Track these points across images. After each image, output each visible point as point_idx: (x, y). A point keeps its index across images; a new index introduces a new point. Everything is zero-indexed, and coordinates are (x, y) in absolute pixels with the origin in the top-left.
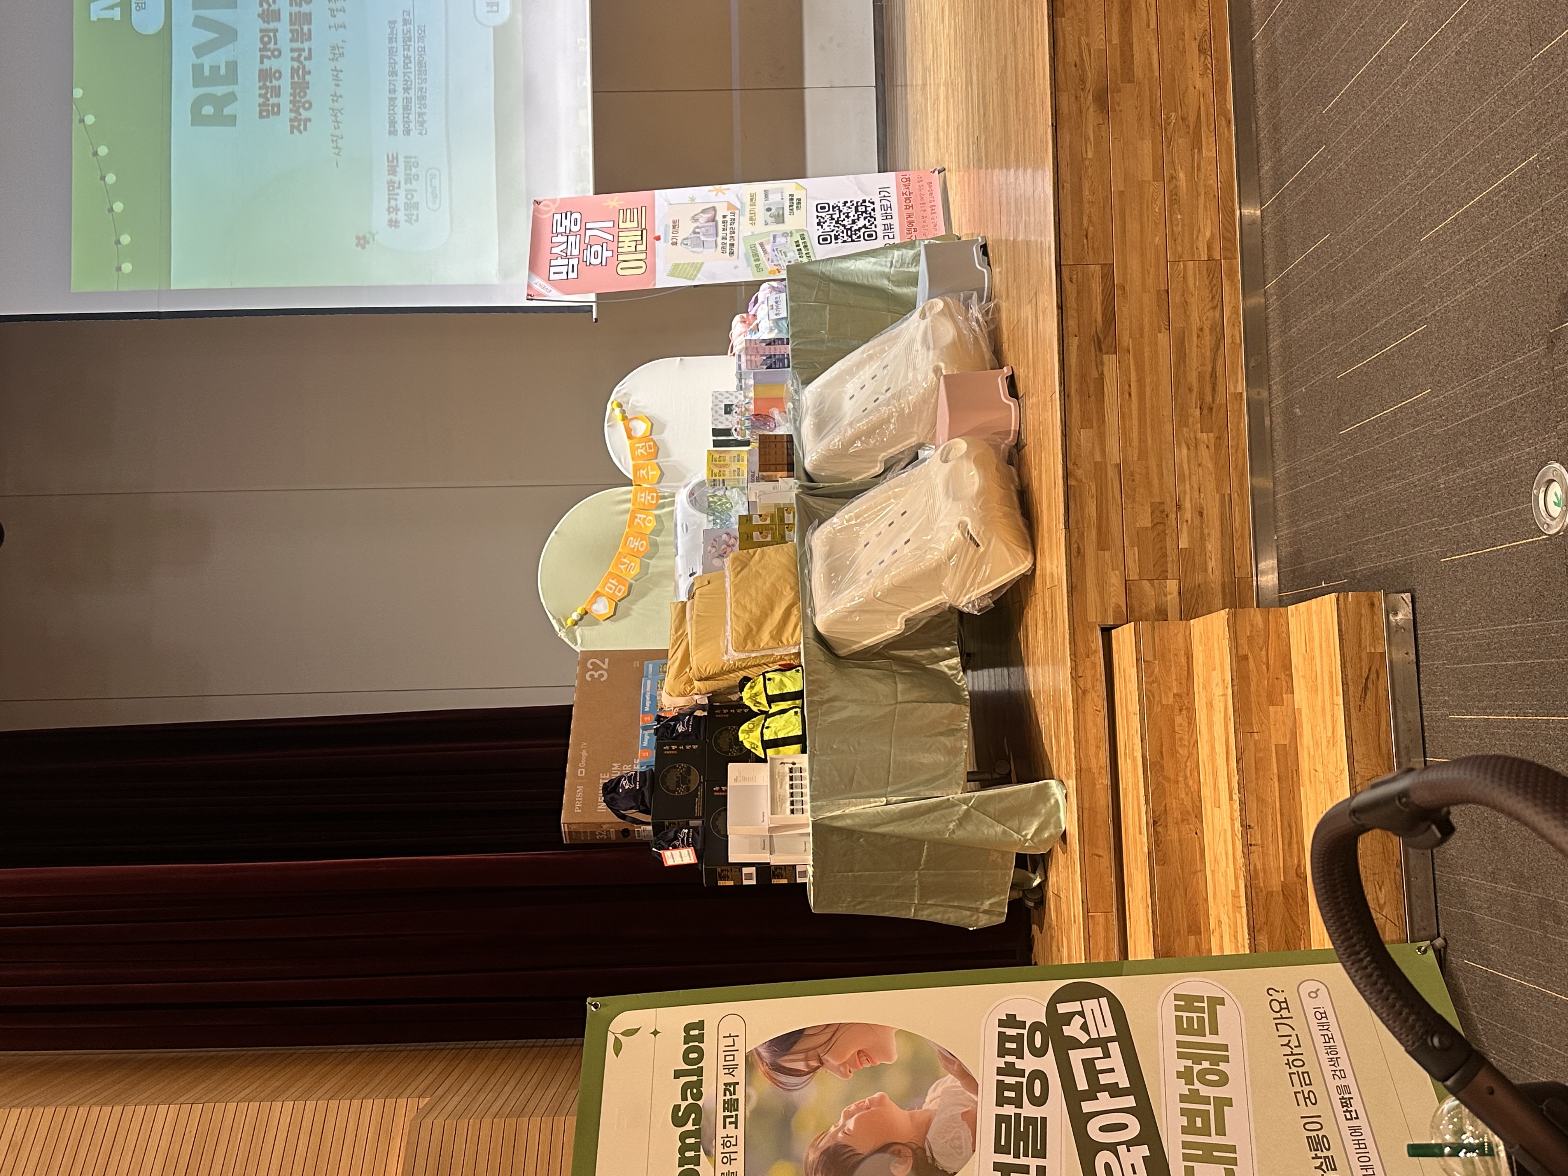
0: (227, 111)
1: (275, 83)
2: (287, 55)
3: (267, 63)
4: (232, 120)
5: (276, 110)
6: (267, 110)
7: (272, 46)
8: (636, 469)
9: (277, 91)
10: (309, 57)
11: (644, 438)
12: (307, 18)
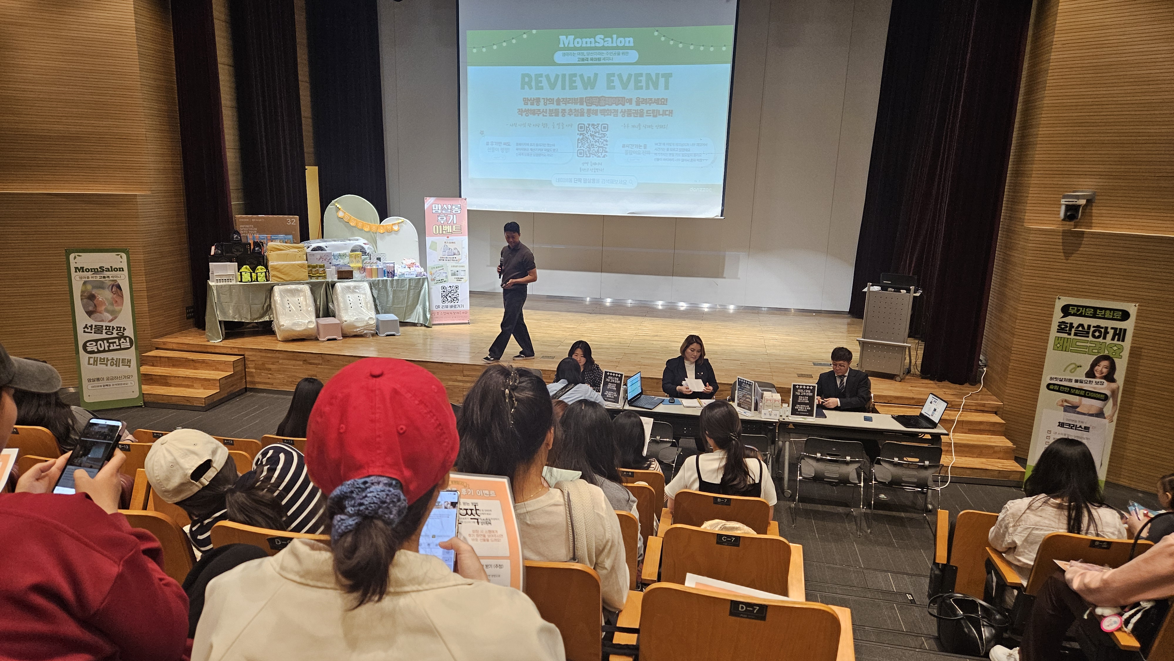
0: (526, 86)
1: (535, 103)
2: (545, 108)
3: (542, 101)
4: (523, 88)
5: (526, 104)
6: (526, 101)
7: (548, 102)
8: (383, 226)
9: (532, 104)
10: (544, 116)
11: (392, 228)
12: (557, 115)
